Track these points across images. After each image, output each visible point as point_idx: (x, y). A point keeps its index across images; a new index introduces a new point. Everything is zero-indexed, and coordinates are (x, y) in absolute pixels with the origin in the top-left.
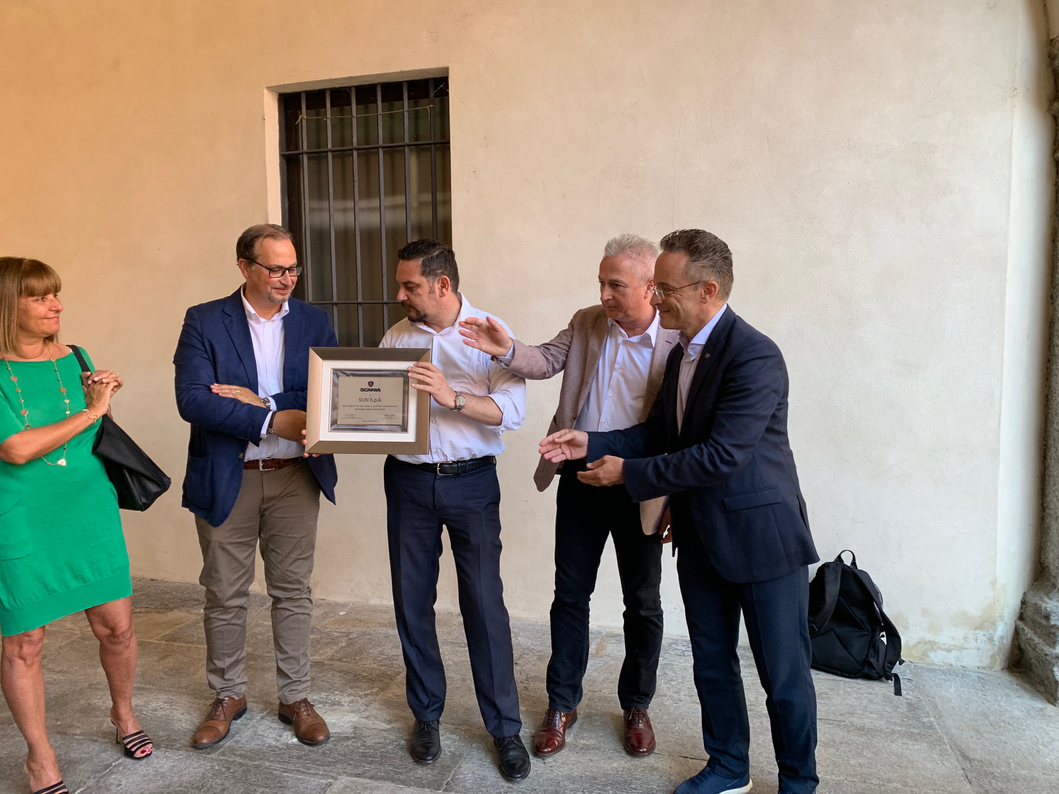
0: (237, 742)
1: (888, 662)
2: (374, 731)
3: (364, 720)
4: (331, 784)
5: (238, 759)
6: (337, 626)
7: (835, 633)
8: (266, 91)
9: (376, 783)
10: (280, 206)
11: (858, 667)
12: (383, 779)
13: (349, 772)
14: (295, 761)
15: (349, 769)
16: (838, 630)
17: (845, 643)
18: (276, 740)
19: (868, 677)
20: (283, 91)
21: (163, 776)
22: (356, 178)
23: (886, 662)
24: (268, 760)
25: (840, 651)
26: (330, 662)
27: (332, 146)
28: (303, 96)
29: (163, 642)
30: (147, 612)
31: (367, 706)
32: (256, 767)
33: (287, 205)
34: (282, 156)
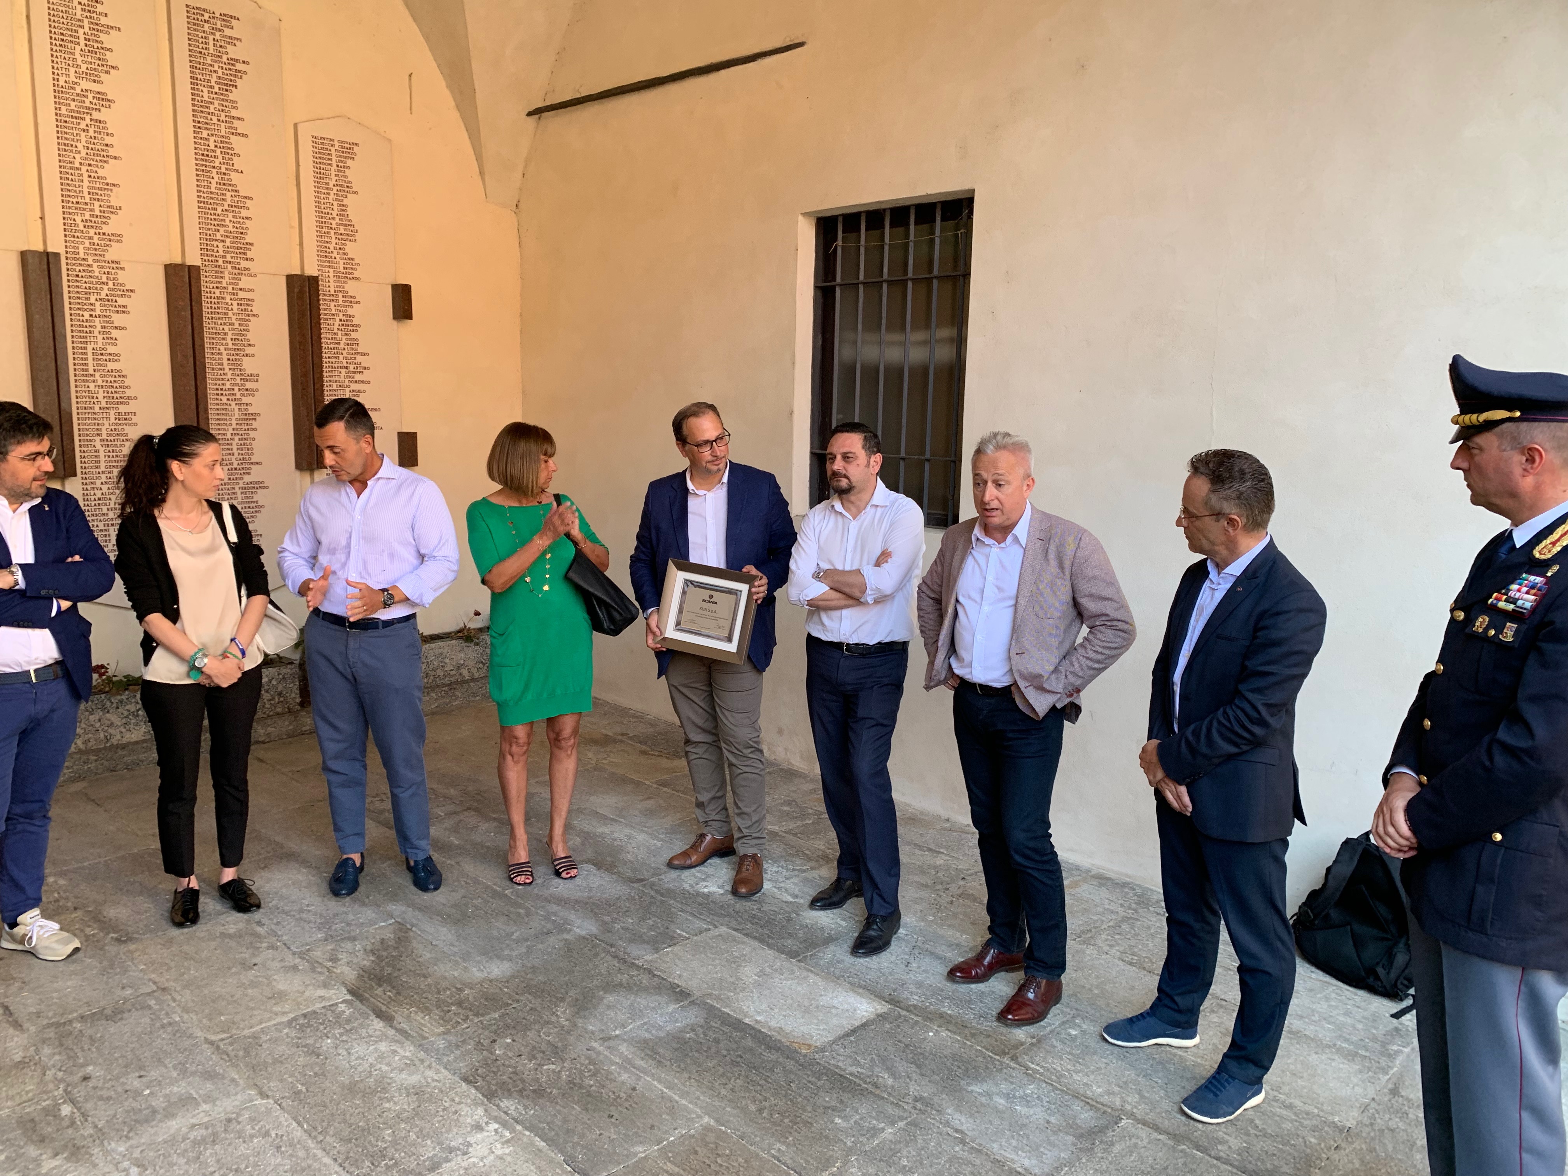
0: (660, 880)
1: (1405, 978)
2: (776, 901)
3: (776, 890)
4: (709, 930)
5: (652, 893)
6: (816, 804)
7: (1352, 929)
8: (800, 218)
9: (746, 939)
10: (811, 344)
11: (1363, 974)
12: (755, 938)
13: (731, 925)
14: (696, 905)
15: (733, 924)
16: (1355, 926)
17: (1358, 943)
18: (692, 886)
19: (1373, 990)
20: (820, 215)
21: (590, 890)
22: (884, 315)
23: (1402, 978)
24: (675, 900)
25: (1349, 949)
26: (784, 835)
27: (865, 278)
28: (840, 219)
29: (655, 786)
30: (659, 756)
31: (787, 879)
32: (662, 902)
33: (820, 343)
34: (816, 288)
